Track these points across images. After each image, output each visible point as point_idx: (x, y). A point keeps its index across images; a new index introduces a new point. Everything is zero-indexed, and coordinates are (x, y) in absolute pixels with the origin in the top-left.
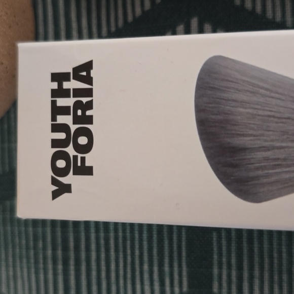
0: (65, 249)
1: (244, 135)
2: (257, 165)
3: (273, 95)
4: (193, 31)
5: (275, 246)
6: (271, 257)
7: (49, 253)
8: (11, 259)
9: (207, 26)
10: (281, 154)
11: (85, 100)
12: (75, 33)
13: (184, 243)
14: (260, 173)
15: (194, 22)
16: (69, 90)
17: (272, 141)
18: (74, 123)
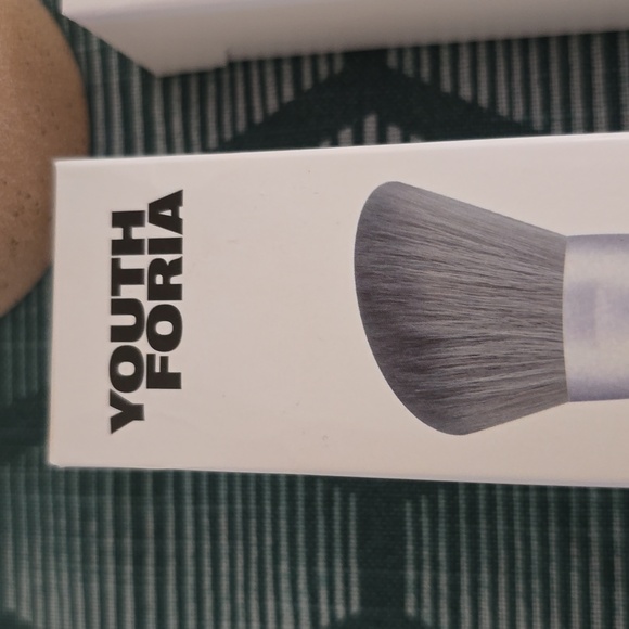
0: (139, 535)
1: (435, 317)
2: (460, 368)
3: (485, 247)
4: (367, 139)
5: (517, 527)
6: (510, 548)
7: (109, 541)
8: (38, 555)
9: (393, 131)
10: (499, 350)
11: (168, 258)
12: (160, 143)
13: (353, 523)
14: (464, 381)
15: (371, 123)
16: (140, 241)
17: (484, 326)
18: (151, 298)
